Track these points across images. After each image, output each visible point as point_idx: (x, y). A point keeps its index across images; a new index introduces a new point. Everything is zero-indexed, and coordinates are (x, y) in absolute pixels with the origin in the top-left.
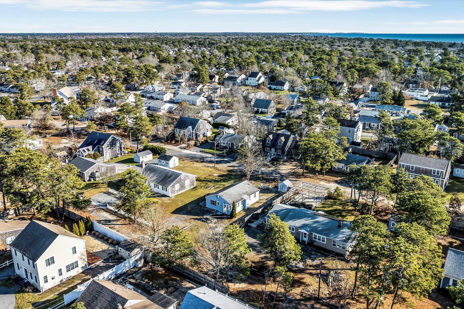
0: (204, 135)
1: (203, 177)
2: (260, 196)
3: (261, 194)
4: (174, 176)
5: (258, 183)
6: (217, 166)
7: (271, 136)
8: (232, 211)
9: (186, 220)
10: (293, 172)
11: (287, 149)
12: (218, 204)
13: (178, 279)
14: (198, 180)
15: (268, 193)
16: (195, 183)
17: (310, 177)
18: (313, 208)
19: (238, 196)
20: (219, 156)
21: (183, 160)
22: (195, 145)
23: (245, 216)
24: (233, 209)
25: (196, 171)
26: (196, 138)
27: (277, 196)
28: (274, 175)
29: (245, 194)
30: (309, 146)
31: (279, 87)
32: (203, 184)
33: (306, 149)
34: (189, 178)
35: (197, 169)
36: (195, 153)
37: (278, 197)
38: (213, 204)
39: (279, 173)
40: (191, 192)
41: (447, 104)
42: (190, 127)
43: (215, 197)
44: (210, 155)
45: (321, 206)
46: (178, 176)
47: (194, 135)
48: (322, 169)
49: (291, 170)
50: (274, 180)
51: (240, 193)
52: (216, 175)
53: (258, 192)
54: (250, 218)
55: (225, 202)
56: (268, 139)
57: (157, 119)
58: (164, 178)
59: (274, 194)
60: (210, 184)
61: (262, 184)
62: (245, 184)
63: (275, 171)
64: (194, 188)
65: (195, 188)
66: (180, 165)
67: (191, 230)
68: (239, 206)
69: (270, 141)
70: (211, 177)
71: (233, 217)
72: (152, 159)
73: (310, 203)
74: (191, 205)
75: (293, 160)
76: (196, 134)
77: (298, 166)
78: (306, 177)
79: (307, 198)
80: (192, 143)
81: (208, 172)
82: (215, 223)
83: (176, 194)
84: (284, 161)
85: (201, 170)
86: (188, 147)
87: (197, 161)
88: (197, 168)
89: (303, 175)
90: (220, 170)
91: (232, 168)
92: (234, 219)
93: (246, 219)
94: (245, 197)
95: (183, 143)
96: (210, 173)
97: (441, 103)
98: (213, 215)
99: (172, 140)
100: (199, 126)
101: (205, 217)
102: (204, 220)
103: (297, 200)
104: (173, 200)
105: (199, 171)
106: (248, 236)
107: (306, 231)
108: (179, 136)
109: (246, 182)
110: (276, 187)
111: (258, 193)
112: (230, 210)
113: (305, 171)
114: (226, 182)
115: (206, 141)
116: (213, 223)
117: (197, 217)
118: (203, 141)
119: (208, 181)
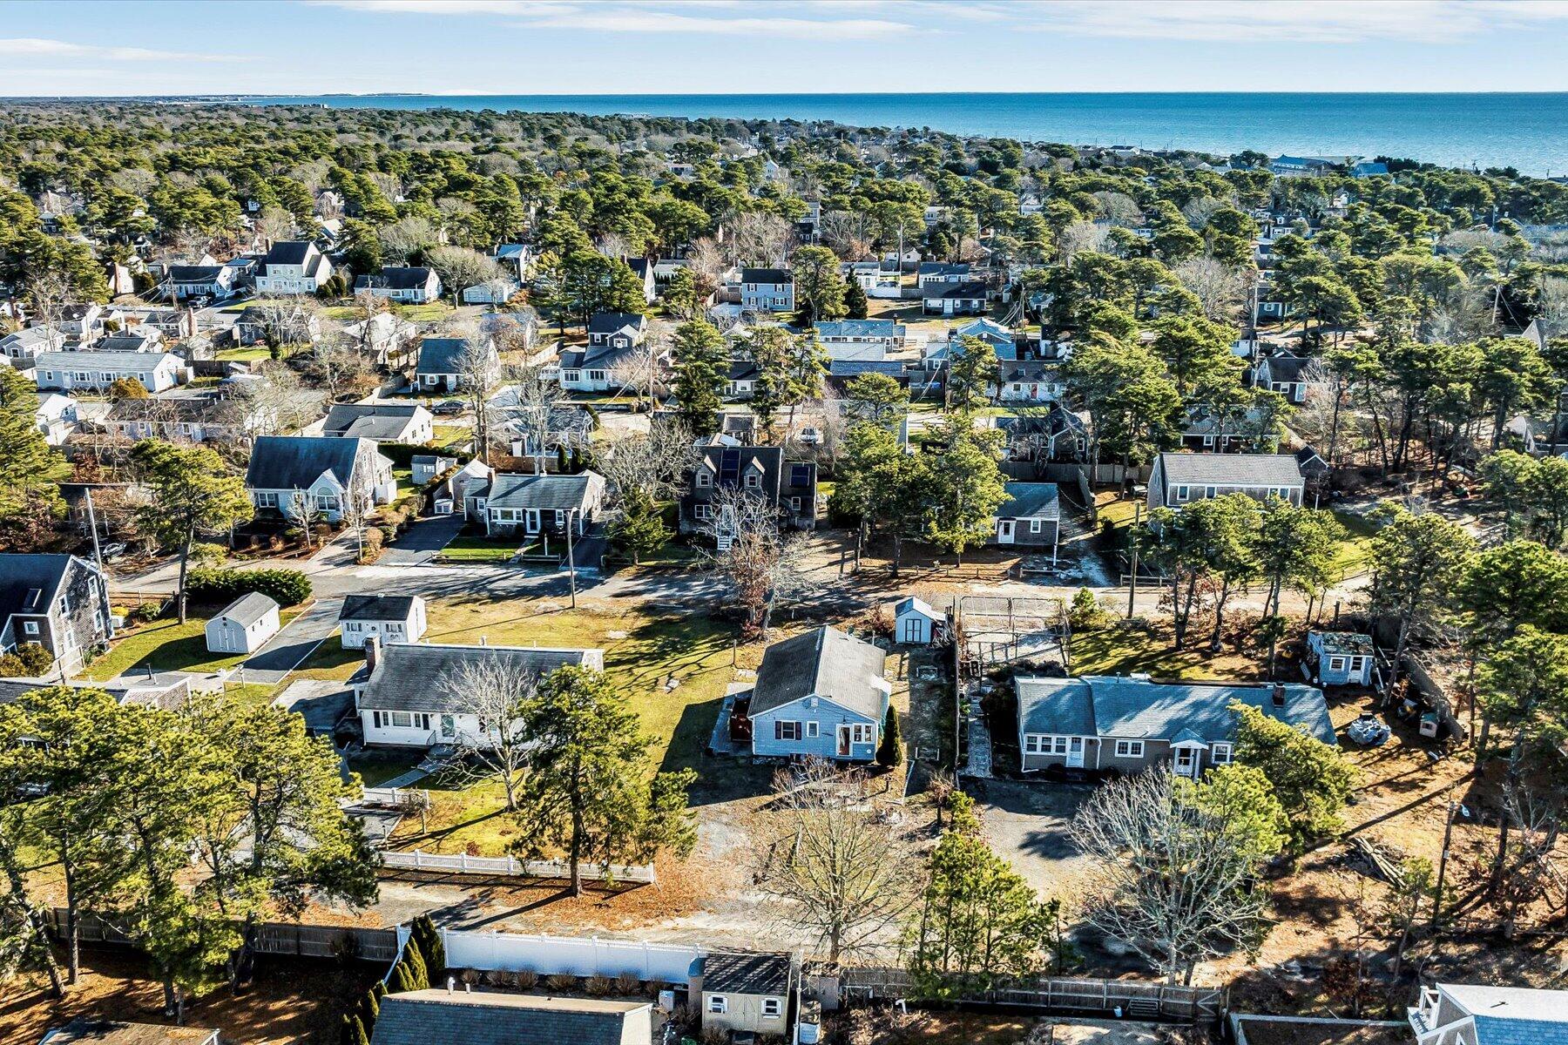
6: (570, 602)
9: (746, 821)
12: (813, 732)
13: (1016, 1026)
19: (861, 684)
22: (385, 542)
24: (893, 735)
25: (527, 635)
27: (913, 659)
29: (866, 673)
31: (407, 291)
36: (418, 572)
38: (788, 736)
41: (975, 302)
42: (330, 475)
43: (799, 708)
52: (615, 634)
55: (848, 717)
56: (700, 473)
60: (643, 672)
62: (835, 639)
69: (710, 479)
70: (613, 648)
72: (278, 626)
79: (1006, 645)
80: (375, 535)
81: (577, 631)
85: (537, 628)
86: (366, 554)
89: (894, 575)
91: (639, 600)
92: (901, 770)
94: (877, 683)
96: (585, 632)
97: (958, 302)
99: (267, 541)
100: (361, 465)
105: (539, 635)
107: (1198, 740)
108: (305, 515)
112: (868, 741)
115: (410, 521)
119: (621, 662)
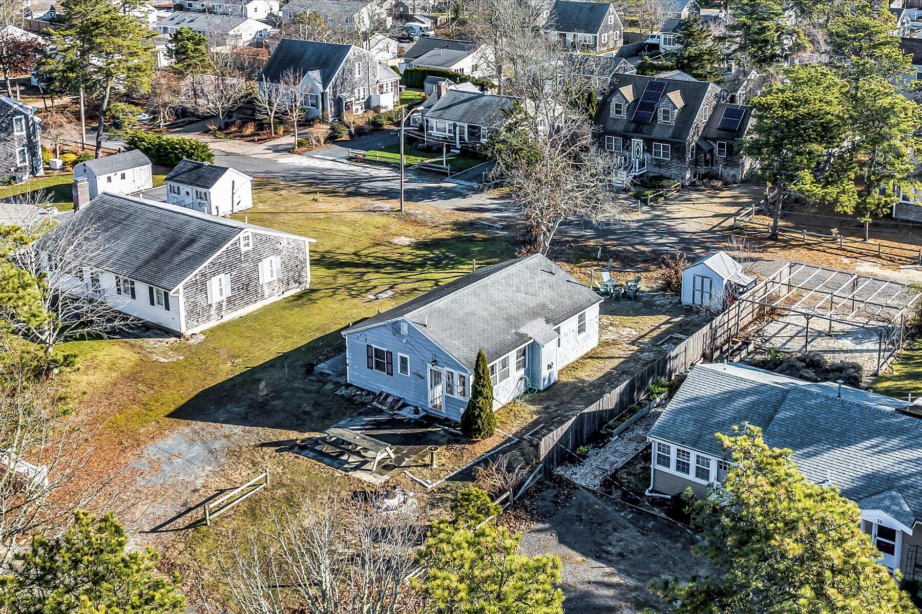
0: (368, 106)
1: (346, 251)
2: (602, 328)
3: (606, 320)
4: (205, 240)
5: (588, 270)
6: (410, 207)
7: (628, 92)
8: (472, 406)
9: (235, 454)
10: (731, 228)
11: (692, 139)
12: (404, 368)
14: (322, 261)
15: (637, 313)
16: (309, 276)
17: (809, 246)
18: (866, 380)
19: (502, 324)
20: (423, 172)
21: (275, 190)
22: (332, 139)
23: (537, 429)
24: (477, 393)
25: (324, 226)
26: (338, 114)
27: (680, 324)
28: (652, 239)
29: (533, 314)
30: (802, 110)
32: (343, 280)
33: (788, 123)
34: (276, 251)
35: (327, 219)
36: (328, 165)
37: (687, 329)
38: (379, 366)
39: (672, 233)
40: (287, 313)
42: (315, 75)
43: (388, 333)
44: (384, 172)
45: (898, 369)
46: (225, 239)
47: (329, 103)
48: (860, 210)
49: (715, 221)
50: (656, 259)
51: (513, 310)
52: (404, 240)
53: (596, 307)
54: (564, 439)
55: (438, 357)
56: (614, 101)
57: (190, 45)
58: (162, 251)
59: (664, 318)
60: (374, 278)
61: (606, 276)
62: (532, 269)
63: (652, 225)
64: (300, 296)
65: (306, 297)
66: (261, 206)
67: (253, 511)
68: (505, 376)
69: (624, 108)
70: (380, 251)
71: (479, 430)
72: (149, 185)
73: (849, 359)
74: (276, 374)
75: (719, 184)
76: (338, 102)
77: (744, 205)
78: (787, 245)
79: (820, 334)
80: (321, 130)
81: (373, 231)
82: (385, 467)
83: (213, 323)
84: (683, 186)
85: (343, 222)
86: (303, 146)
87: (333, 193)
88: (328, 217)
89: (774, 237)
90: (422, 224)
91: (472, 216)
92: (484, 446)
93: (547, 444)
94: (535, 329)
95: (286, 132)
96: (379, 233)
98: (378, 425)
99: (244, 124)
100: (351, 71)
101: (334, 432)
102: (327, 449)
103: (777, 343)
104: (193, 352)
105: (334, 228)
106: (562, 541)
107: (898, 515)
108: (270, 104)
109: (538, 260)
110: (672, 287)
111: (592, 313)
112: (462, 396)
113: (781, 223)
114: (444, 268)
115: (376, 126)
116: (373, 466)
117: (293, 435)
118: (361, 123)
119: (368, 265)
